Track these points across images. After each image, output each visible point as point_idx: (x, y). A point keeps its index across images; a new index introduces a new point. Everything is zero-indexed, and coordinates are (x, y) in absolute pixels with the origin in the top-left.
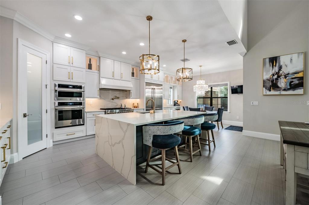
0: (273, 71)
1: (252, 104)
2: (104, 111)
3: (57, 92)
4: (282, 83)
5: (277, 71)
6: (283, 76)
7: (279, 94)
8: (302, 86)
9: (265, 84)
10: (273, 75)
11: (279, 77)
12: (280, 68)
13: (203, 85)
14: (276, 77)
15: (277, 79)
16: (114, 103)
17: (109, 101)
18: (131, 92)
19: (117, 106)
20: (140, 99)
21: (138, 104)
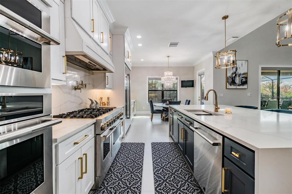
0: (233, 71)
1: (219, 96)
4: (237, 81)
5: (235, 71)
6: (238, 75)
7: (236, 88)
8: (247, 83)
9: (228, 80)
10: (233, 74)
11: (236, 75)
12: (237, 69)
14: (234, 75)
15: (235, 77)
16: (78, 97)
17: (70, 93)
18: (107, 75)
19: (82, 104)
20: (113, 90)
21: (109, 98)
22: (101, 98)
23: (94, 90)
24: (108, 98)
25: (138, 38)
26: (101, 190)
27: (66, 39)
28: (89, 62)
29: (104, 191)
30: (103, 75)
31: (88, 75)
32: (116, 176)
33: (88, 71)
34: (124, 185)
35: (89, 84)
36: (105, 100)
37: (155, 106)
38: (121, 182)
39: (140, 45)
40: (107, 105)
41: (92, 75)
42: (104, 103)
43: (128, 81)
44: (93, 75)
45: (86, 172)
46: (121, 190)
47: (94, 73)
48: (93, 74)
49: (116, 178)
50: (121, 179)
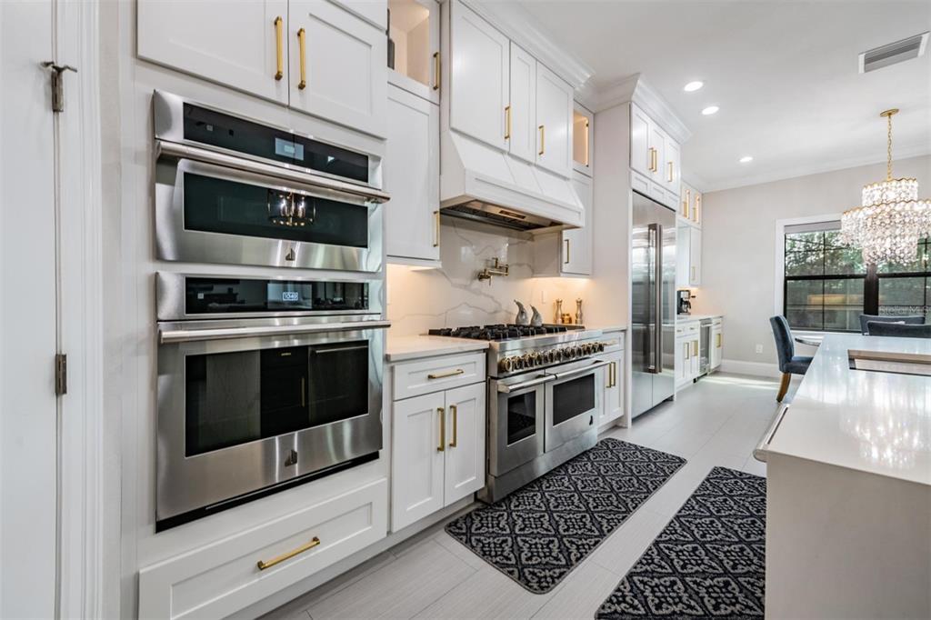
2: (478, 351)
3: (180, 179)
13: (908, 207)
16: (488, 296)
17: (465, 287)
18: (565, 237)
19: (498, 314)
20: (592, 278)
21: (581, 302)
22: (559, 303)
23: (534, 279)
24: (579, 303)
25: (690, 92)
26: (499, 511)
27: (442, 176)
28: (502, 212)
29: (503, 515)
30: (555, 237)
31: (517, 244)
32: (544, 500)
33: (515, 232)
34: (551, 524)
35: (520, 265)
36: (569, 308)
37: (800, 341)
38: (547, 517)
39: (711, 110)
40: (576, 322)
41: (529, 242)
42: (568, 315)
43: (653, 251)
44: (533, 240)
45: (453, 445)
46: (539, 530)
47: (535, 238)
48: (532, 238)
49: (542, 504)
50: (552, 512)
